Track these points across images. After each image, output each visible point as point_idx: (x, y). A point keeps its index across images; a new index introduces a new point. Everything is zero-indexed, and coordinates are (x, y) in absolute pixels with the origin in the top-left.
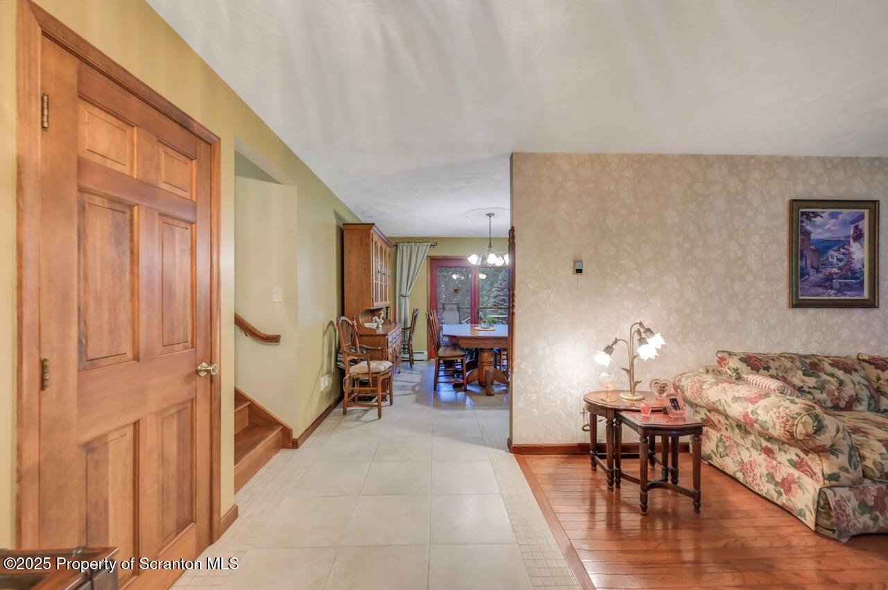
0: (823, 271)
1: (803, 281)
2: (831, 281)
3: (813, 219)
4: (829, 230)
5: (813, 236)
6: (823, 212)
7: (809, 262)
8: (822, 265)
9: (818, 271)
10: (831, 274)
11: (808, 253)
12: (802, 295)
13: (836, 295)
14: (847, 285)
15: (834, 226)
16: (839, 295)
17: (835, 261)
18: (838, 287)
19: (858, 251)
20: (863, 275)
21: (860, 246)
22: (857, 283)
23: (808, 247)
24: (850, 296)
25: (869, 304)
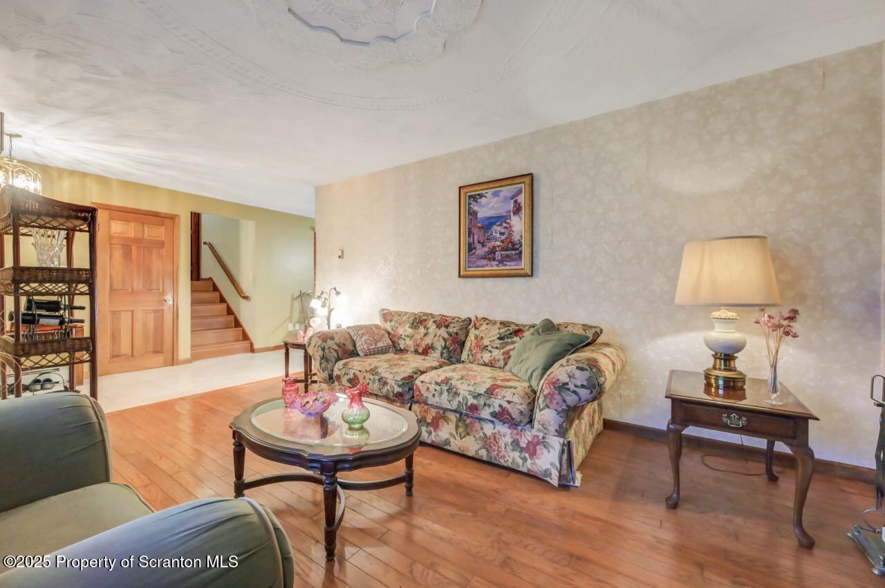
0: (488, 245)
1: (472, 254)
2: (494, 253)
3: (479, 200)
4: (493, 207)
5: (480, 216)
6: (487, 193)
7: (476, 238)
8: (487, 239)
9: (483, 245)
10: (494, 247)
11: (475, 230)
12: (469, 267)
13: (497, 265)
14: (507, 256)
15: (496, 204)
16: (500, 265)
17: (498, 235)
18: (500, 258)
19: (518, 225)
20: (521, 246)
21: (519, 219)
22: (516, 254)
23: (475, 226)
24: (510, 266)
25: (529, 274)
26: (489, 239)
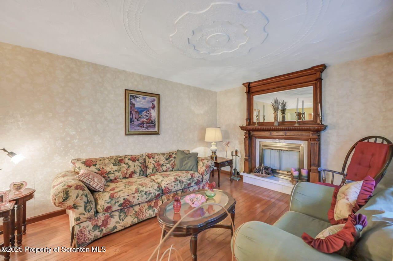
0: (140, 120)
1: (132, 124)
2: (144, 124)
3: (136, 99)
4: (142, 104)
5: (136, 106)
6: (140, 96)
7: (134, 116)
8: (140, 117)
9: (138, 120)
10: (143, 121)
11: (134, 113)
12: (131, 130)
13: (145, 130)
14: (149, 126)
15: (144, 102)
16: (146, 130)
17: (145, 116)
18: (146, 126)
19: (154, 113)
20: (155, 122)
21: (154, 111)
22: (153, 125)
23: (133, 110)
24: (151, 130)
25: (158, 133)
26: (141, 118)
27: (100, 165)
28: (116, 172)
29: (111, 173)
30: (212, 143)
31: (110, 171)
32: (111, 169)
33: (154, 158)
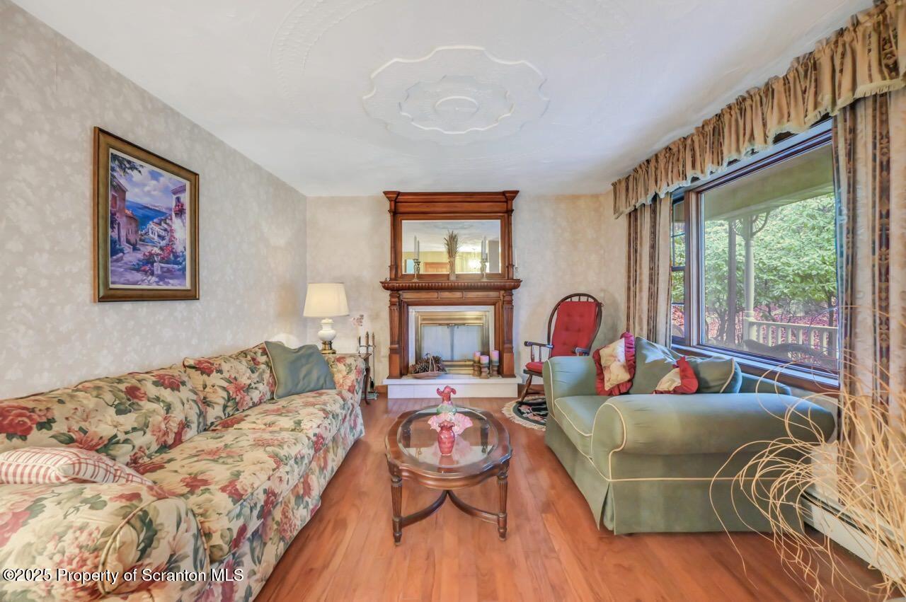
0: (142, 248)
1: (117, 260)
2: (152, 264)
3: (129, 171)
4: (148, 194)
5: (129, 196)
6: (142, 166)
7: (123, 233)
8: (141, 240)
9: (135, 249)
10: (151, 255)
11: (122, 220)
12: (112, 283)
13: (157, 283)
14: (169, 271)
15: (155, 190)
16: (161, 283)
17: (156, 238)
18: (159, 272)
19: (181, 230)
20: (185, 260)
21: (182, 224)
22: (179, 270)
23: (122, 211)
24: (173, 285)
25: (190, 295)
26: (143, 241)
27: (67, 419)
28: (135, 434)
29: (118, 442)
30: (324, 321)
31: (115, 436)
32: (116, 426)
33: (220, 371)
